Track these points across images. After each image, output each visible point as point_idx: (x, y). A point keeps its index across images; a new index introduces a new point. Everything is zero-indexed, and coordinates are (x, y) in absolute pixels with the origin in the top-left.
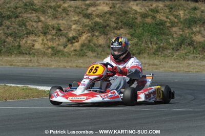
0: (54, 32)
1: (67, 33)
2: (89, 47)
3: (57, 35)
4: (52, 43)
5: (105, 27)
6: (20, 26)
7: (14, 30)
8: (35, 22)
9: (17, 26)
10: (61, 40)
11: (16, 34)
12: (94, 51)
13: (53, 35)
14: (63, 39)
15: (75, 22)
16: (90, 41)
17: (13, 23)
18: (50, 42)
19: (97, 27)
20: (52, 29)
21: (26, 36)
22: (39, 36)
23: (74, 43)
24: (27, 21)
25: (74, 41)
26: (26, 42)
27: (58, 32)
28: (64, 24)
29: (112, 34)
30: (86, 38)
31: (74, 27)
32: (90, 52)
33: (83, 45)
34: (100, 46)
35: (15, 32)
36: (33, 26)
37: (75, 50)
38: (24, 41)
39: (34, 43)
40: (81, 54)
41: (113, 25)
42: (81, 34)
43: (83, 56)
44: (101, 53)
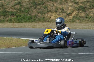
0: (60, 11)
1: (66, 11)
2: (76, 18)
3: (62, 12)
4: (59, 16)
5: (85, 8)
6: (45, 8)
7: (42, 10)
8: (52, 6)
9: (43, 8)
10: (64, 15)
11: (43, 12)
12: (79, 20)
13: (60, 12)
14: (65, 14)
15: (70, 6)
16: (77, 15)
17: (41, 7)
18: (58, 15)
19: (81, 8)
20: (59, 9)
21: (47, 13)
22: (53, 13)
23: (70, 16)
24: (48, 6)
25: (70, 15)
26: (47, 16)
27: (62, 11)
28: (65, 7)
29: (88, 11)
30: (76, 14)
31: (70, 8)
32: (77, 20)
33: (74, 17)
34: (82, 17)
35: (42, 11)
36: (51, 8)
37: (70, 19)
38: (46, 15)
39: (51, 16)
40: (73, 21)
41: (88, 7)
42: (73, 12)
43: (74, 22)
44: (82, 20)
